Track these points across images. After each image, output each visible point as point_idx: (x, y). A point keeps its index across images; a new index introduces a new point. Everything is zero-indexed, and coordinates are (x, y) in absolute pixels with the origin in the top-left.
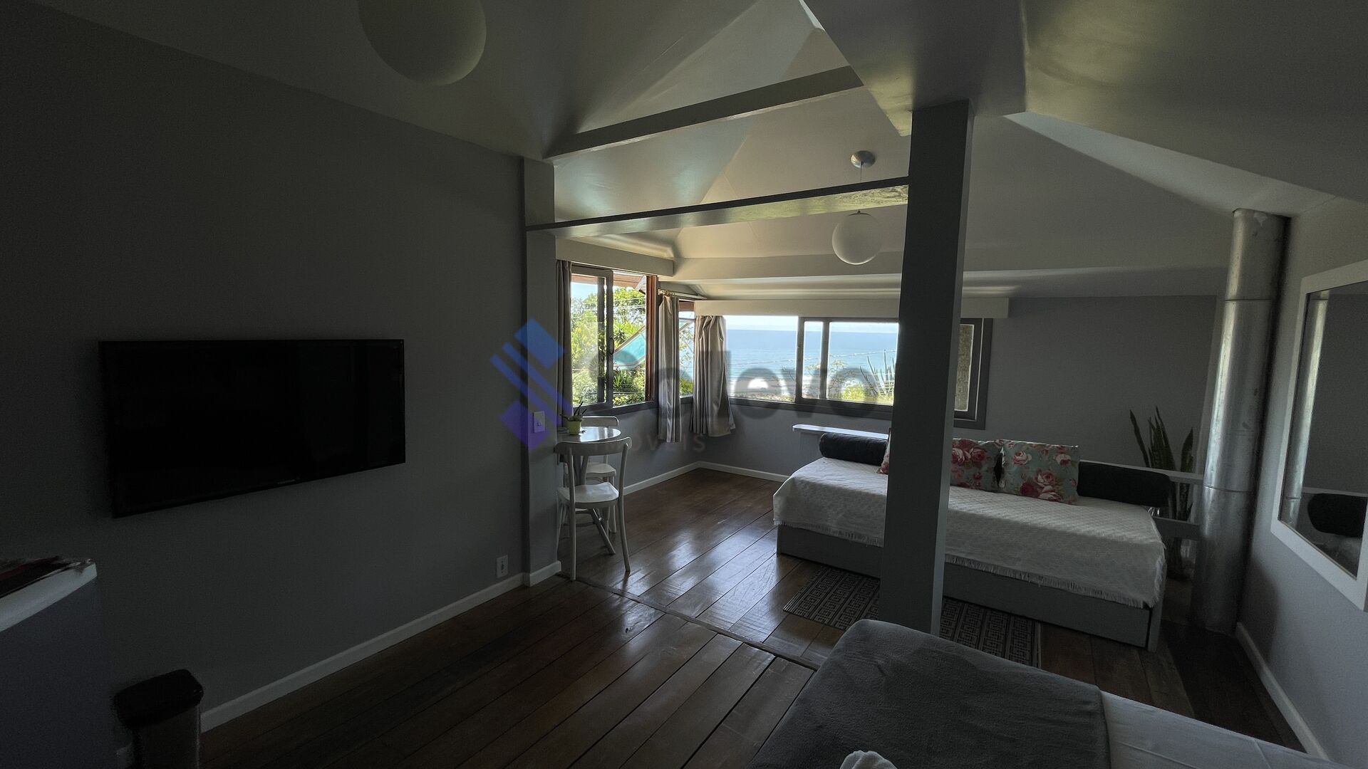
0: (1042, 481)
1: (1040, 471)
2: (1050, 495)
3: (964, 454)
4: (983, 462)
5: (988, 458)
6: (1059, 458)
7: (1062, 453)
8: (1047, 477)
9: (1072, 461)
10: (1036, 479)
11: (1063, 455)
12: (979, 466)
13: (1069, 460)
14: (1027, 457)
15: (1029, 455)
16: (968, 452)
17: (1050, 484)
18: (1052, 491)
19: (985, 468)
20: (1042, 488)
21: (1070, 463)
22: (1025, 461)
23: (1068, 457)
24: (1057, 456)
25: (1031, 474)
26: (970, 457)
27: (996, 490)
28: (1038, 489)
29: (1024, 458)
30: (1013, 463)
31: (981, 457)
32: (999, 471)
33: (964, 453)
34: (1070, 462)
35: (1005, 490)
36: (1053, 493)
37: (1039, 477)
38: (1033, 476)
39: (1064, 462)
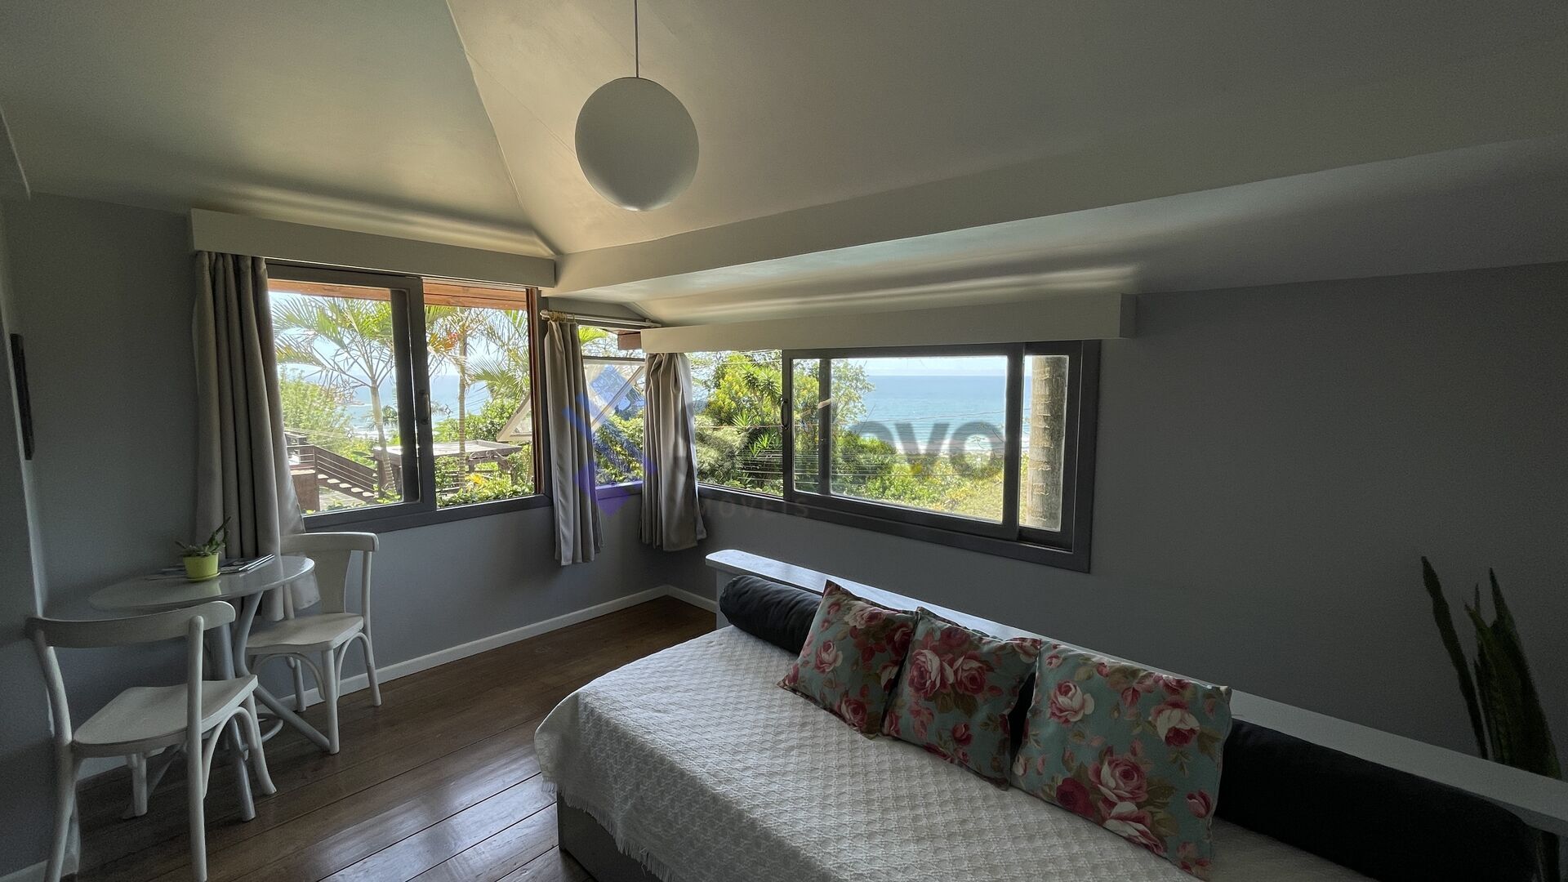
0: (1112, 784)
1: (1109, 751)
2: (1130, 829)
3: (942, 670)
4: (979, 698)
5: (992, 689)
6: (1167, 721)
7: (1175, 705)
8: (1126, 775)
9: (1202, 736)
10: (1098, 773)
11: (1177, 713)
12: (970, 709)
13: (1192, 731)
14: (1084, 701)
15: (1088, 696)
16: (951, 665)
17: (1133, 798)
18: (1139, 820)
19: (981, 715)
20: (1112, 805)
21: (1193, 743)
22: (1076, 712)
23: (1192, 723)
24: (1160, 712)
25: (1086, 757)
26: (951, 679)
27: (1003, 780)
28: (1101, 805)
29: (1076, 703)
30: (1048, 712)
31: (976, 682)
32: (1016, 729)
33: (942, 666)
34: (1194, 738)
35: (1023, 786)
36: (1141, 827)
37: (1106, 770)
38: (1090, 762)
39: (1177, 736)
